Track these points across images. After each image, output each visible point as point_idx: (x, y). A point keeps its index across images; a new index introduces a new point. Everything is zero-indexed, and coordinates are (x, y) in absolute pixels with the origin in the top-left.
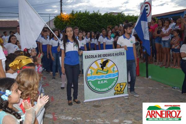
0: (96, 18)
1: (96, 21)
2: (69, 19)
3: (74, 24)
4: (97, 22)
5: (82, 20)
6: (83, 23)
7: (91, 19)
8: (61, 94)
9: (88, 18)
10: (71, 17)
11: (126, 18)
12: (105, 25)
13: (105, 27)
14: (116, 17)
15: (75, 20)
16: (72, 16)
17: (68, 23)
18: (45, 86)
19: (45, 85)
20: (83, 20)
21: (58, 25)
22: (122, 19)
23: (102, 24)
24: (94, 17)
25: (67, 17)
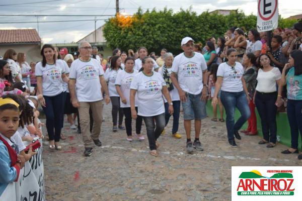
0: (185, 22)
1: (185, 27)
2: (132, 24)
3: (142, 34)
4: (187, 29)
5: (157, 26)
6: (159, 33)
7: (175, 24)
8: (95, 167)
9: (168, 23)
10: (137, 20)
11: (246, 20)
12: (202, 34)
13: (204, 39)
14: (227, 19)
15: (144, 27)
16: (138, 18)
17: (130, 32)
18: (69, 152)
19: (70, 150)
20: (160, 27)
21: (112, 37)
22: (239, 23)
23: (198, 33)
24: (181, 19)
25: (127, 20)
